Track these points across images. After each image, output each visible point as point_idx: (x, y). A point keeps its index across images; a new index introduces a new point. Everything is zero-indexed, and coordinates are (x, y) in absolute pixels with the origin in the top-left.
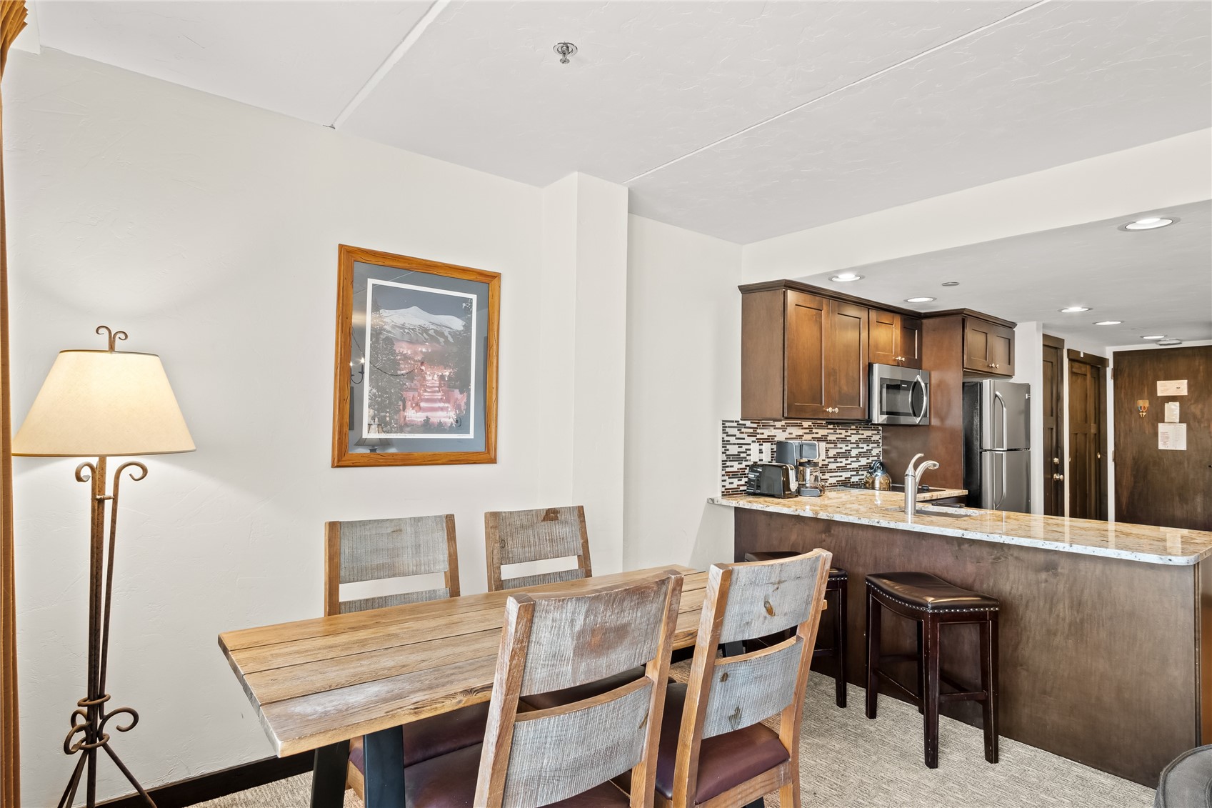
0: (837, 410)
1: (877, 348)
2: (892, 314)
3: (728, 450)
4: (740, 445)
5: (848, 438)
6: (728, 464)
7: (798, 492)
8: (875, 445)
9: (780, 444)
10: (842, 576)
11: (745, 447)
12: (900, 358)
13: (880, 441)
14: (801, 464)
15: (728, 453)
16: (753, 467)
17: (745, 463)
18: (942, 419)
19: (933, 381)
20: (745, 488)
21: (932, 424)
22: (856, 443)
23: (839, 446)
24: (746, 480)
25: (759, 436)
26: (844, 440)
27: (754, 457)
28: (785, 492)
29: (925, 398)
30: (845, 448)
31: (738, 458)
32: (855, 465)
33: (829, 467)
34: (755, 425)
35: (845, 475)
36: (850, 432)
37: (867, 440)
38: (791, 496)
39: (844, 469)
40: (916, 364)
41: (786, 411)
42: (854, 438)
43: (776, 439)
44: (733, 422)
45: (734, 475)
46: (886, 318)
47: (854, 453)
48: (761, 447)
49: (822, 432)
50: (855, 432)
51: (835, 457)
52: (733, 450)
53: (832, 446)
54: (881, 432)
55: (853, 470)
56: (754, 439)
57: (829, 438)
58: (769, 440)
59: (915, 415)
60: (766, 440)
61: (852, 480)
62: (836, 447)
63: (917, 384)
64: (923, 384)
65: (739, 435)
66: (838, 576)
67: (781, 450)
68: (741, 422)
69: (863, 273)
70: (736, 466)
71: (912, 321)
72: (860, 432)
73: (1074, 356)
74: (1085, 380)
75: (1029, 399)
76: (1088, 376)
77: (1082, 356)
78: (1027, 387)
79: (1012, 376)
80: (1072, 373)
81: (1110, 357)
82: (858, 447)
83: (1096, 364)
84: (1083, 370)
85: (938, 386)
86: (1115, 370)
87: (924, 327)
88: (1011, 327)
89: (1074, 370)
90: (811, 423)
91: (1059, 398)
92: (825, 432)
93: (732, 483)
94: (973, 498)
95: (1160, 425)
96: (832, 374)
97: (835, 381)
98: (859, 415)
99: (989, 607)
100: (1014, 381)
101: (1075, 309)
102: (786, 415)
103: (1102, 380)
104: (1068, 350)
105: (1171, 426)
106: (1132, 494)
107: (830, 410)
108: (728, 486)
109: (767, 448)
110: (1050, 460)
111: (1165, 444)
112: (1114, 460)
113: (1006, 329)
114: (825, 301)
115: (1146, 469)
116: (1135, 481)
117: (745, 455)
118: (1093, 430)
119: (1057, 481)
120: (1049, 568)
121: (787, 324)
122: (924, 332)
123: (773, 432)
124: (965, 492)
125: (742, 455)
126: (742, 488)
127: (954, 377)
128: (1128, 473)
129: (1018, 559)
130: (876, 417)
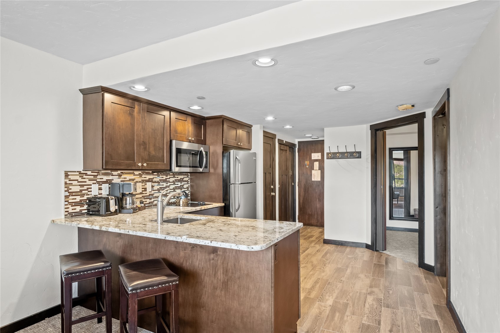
0: (145, 165)
1: (176, 131)
2: (186, 115)
3: (70, 189)
4: (82, 186)
5: (168, 180)
6: (70, 197)
8: (186, 183)
11: (86, 187)
12: (190, 138)
13: (189, 181)
15: (70, 191)
16: (94, 199)
17: (85, 197)
18: (215, 170)
19: (210, 151)
20: (85, 212)
21: (210, 171)
22: (173, 182)
23: (161, 184)
24: (87, 206)
25: (98, 180)
26: (165, 181)
27: (94, 192)
29: (205, 159)
30: (165, 185)
31: (79, 194)
34: (96, 174)
36: (168, 177)
37: (181, 181)
40: (202, 141)
41: (104, 165)
42: (172, 180)
43: (113, 182)
44: (74, 172)
45: (77, 204)
46: (182, 117)
47: (172, 187)
48: (100, 187)
49: (148, 177)
50: (172, 176)
51: (158, 190)
52: (75, 189)
53: (157, 184)
54: (189, 176)
56: (94, 182)
57: (154, 180)
58: (108, 182)
59: (201, 168)
60: (104, 183)
62: (159, 185)
63: (201, 151)
64: (204, 153)
65: (80, 180)
67: (113, 188)
68: (83, 172)
70: (78, 199)
71: (199, 121)
72: (176, 176)
73: (281, 143)
74: (286, 152)
75: (255, 160)
76: (288, 151)
77: (284, 142)
78: (255, 154)
79: (250, 149)
80: (280, 149)
81: (297, 143)
82: (174, 184)
83: (291, 146)
84: (286, 148)
85: (213, 153)
86: (299, 149)
87: (207, 124)
88: (250, 127)
89: (281, 148)
90: (140, 172)
91: (274, 160)
92: (151, 177)
93: (75, 209)
94: (227, 207)
95: (313, 171)
96: (143, 144)
97: (145, 149)
98: (164, 167)
99: (172, 282)
100: (251, 151)
101: (270, 119)
102: (113, 168)
103: (294, 153)
104: (278, 139)
105: (316, 171)
106: (303, 199)
107: (140, 164)
108: (71, 211)
109: (105, 187)
110: (269, 186)
111: (314, 178)
112: (298, 186)
113: (248, 127)
114: (137, 103)
115: (308, 188)
116: (305, 194)
117: (86, 192)
118: (291, 173)
119: (273, 195)
120: (214, 252)
121: (104, 113)
122: (207, 127)
123: (110, 178)
124: (223, 204)
125: (83, 192)
126: (83, 212)
127: (219, 149)
128: (302, 190)
129: (201, 247)
130: (174, 168)
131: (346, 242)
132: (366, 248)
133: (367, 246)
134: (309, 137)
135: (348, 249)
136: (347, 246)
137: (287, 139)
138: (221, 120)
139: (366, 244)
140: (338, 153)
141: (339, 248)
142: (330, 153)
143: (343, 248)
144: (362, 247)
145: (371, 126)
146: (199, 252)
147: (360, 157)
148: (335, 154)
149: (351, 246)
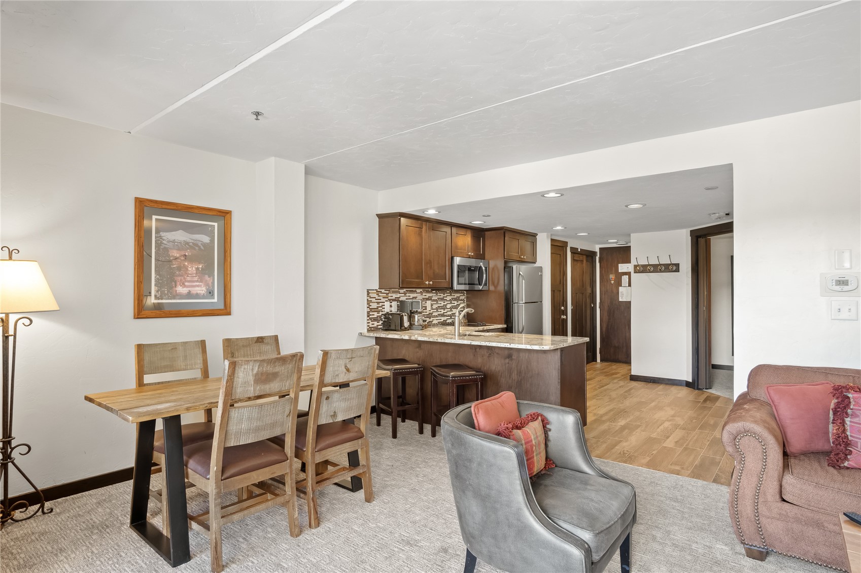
0: (431, 283)
1: (456, 247)
2: (465, 229)
3: (371, 306)
4: (378, 303)
5: (445, 298)
6: (371, 313)
7: (411, 326)
8: (462, 302)
9: (402, 302)
10: (420, 368)
11: (381, 304)
12: (470, 253)
13: (465, 299)
14: (413, 313)
15: (371, 307)
16: (387, 315)
17: (381, 313)
18: (496, 287)
19: (490, 266)
20: (381, 327)
21: (490, 289)
22: (450, 300)
23: (439, 302)
24: (382, 322)
25: (389, 298)
26: (442, 299)
27: (387, 309)
28: (401, 328)
29: (484, 275)
30: (443, 304)
31: (376, 310)
32: (449, 313)
33: (433, 315)
34: (387, 292)
35: (443, 319)
36: (446, 295)
37: (457, 299)
38: (406, 329)
39: (443, 315)
40: (481, 256)
41: (401, 284)
42: (449, 298)
43: (400, 299)
44: (373, 290)
45: (375, 320)
46: (462, 232)
47: (449, 306)
48: (391, 304)
49: (428, 295)
50: (449, 294)
51: (437, 309)
52: (374, 306)
53: (435, 302)
54: (465, 294)
55: (448, 316)
56: (387, 299)
57: (433, 298)
58: (397, 300)
59: (480, 285)
60: (394, 300)
61: (447, 322)
62: (437, 303)
63: (480, 267)
64: (484, 268)
65: (377, 298)
66: (418, 368)
67: (402, 305)
68: (379, 290)
69: (439, 209)
70: (376, 315)
71: (479, 233)
72: (452, 294)
73: (574, 251)
74: (582, 263)
75: (541, 275)
76: (585, 261)
77: (579, 250)
78: (540, 269)
79: (535, 263)
80: (573, 260)
81: (598, 250)
82: (451, 303)
83: (590, 255)
84: (581, 258)
85: (493, 269)
86: (600, 258)
87: (486, 236)
88: (534, 236)
89: (575, 258)
90: (421, 290)
91: (564, 274)
92: (430, 295)
93: (374, 324)
94: (509, 329)
95: (620, 288)
96: (429, 263)
97: (431, 267)
98: (446, 285)
99: (479, 375)
100: (536, 265)
101: (559, 228)
102: (401, 286)
103: (594, 264)
104: (571, 248)
105: (625, 288)
106: (608, 326)
107: (427, 283)
108: (371, 326)
109: (394, 304)
110: (559, 308)
111: (622, 298)
112: (600, 307)
113: (532, 237)
114: (424, 223)
115: (614, 311)
116: (609, 319)
117: (381, 308)
118: (589, 291)
119: (564, 319)
120: (510, 356)
121: (401, 236)
122: (486, 239)
123: (398, 295)
124: (505, 326)
125: (379, 308)
126: (379, 327)
127: (500, 264)
128: (606, 314)
129: (498, 353)
130: (456, 287)
131: (660, 378)
132: (686, 386)
133: (688, 384)
134: (612, 243)
135: (661, 387)
136: (662, 383)
137: (581, 246)
138: (502, 231)
139: (686, 381)
140: (649, 265)
141: (650, 385)
142: (638, 265)
143: (655, 385)
144: (681, 385)
145: (691, 231)
146: (495, 358)
147: (677, 270)
148: (644, 266)
149: (667, 384)
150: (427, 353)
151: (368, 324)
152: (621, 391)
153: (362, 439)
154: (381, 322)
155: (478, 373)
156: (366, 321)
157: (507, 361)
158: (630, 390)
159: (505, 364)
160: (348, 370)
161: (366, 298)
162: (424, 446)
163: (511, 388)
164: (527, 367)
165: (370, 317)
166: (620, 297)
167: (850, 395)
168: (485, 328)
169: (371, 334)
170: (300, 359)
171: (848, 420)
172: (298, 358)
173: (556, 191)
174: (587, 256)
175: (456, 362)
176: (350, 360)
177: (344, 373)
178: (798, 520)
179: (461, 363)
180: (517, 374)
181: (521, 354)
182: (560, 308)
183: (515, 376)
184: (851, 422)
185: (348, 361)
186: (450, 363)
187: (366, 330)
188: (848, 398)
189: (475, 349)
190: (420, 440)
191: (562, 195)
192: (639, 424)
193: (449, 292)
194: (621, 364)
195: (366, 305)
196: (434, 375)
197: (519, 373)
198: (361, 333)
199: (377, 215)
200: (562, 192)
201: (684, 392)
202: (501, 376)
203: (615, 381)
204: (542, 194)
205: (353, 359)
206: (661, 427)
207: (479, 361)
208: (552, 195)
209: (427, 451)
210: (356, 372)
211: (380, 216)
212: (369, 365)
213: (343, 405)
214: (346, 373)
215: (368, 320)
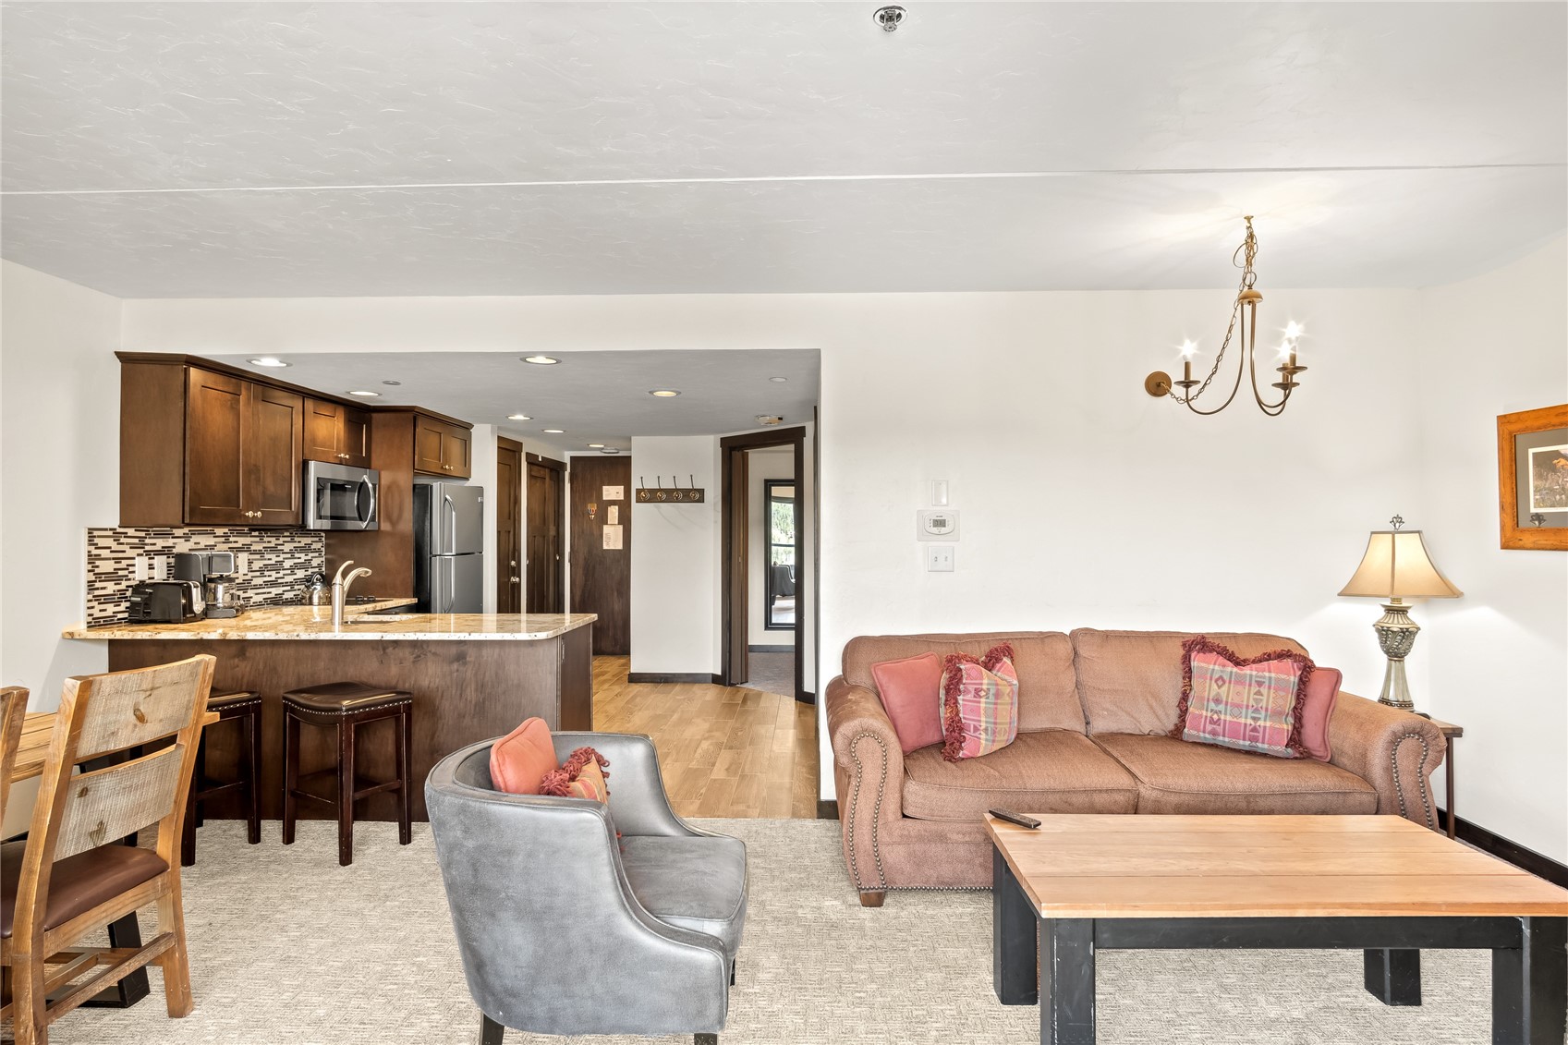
0: (259, 514)
1: (314, 441)
2: (332, 405)
3: (97, 567)
4: (118, 560)
5: (279, 548)
6: (98, 585)
7: (206, 614)
8: (317, 554)
9: (180, 557)
10: (255, 699)
11: (124, 563)
12: (342, 455)
13: (323, 549)
14: (211, 580)
15: (97, 570)
16: (139, 588)
17: (124, 584)
18: (393, 524)
19: (383, 482)
20: (126, 615)
21: (382, 528)
22: (291, 552)
23: (267, 556)
24: (128, 604)
25: (147, 548)
26: (274, 550)
27: (141, 571)
28: (187, 615)
29: (372, 501)
30: (274, 559)
31: (113, 577)
32: (289, 579)
33: (253, 583)
34: (143, 534)
35: (275, 591)
36: (282, 540)
37: (306, 549)
38: (196, 618)
39: (274, 584)
40: (363, 462)
41: (187, 515)
42: (287, 547)
43: (175, 551)
44: (106, 530)
45: (107, 599)
46: (326, 409)
47: (287, 564)
48: (151, 562)
49: (242, 541)
50: (289, 539)
51: (261, 570)
52: (105, 567)
53: (258, 556)
54: (323, 539)
55: (286, 584)
56: (141, 551)
57: (252, 548)
58: (165, 551)
59: (361, 520)
60: (159, 553)
61: (284, 597)
62: (263, 558)
63: (363, 484)
64: (370, 485)
65: (115, 546)
66: (249, 700)
67: (182, 564)
68: (119, 530)
70: (111, 588)
71: (359, 415)
72: (296, 539)
73: (532, 460)
74: (544, 483)
75: (482, 503)
76: (547, 479)
77: (540, 459)
78: (479, 491)
79: (467, 479)
80: (530, 476)
81: (567, 461)
82: (293, 557)
83: (555, 468)
84: (542, 473)
85: (389, 487)
86: (572, 475)
87: (374, 421)
88: (467, 427)
89: (533, 473)
90: (226, 530)
91: (517, 501)
92: (247, 540)
93: (105, 610)
94: (423, 606)
95: (605, 527)
96: (253, 471)
97: (258, 480)
98: (291, 521)
99: (403, 700)
100: (468, 484)
101: (519, 417)
102: (187, 521)
103: (561, 484)
104: (527, 453)
105: (613, 528)
106: (583, 592)
107: (250, 514)
108: (97, 614)
109: (161, 563)
110: (506, 563)
111: (608, 544)
112: (570, 561)
113: (462, 429)
114: (244, 384)
115: (594, 567)
116: (586, 581)
117: (126, 573)
118: (552, 532)
119: (514, 584)
120: (460, 658)
121: (189, 410)
122: (373, 426)
123: (170, 542)
124: (415, 600)
125: (121, 573)
126: (120, 616)
127: (404, 479)
128: (580, 572)
129: (435, 654)
130: (312, 522)
131: (674, 674)
132: (713, 682)
133: (716, 679)
134: (596, 449)
135: (678, 688)
136: (677, 682)
137: (543, 452)
138: (411, 415)
139: (713, 675)
140: (660, 490)
141: (661, 687)
142: (643, 490)
143: (668, 687)
144: (705, 682)
145: (722, 439)
146: (429, 664)
147: (701, 500)
148: (652, 491)
149: (685, 682)
150: (261, 666)
151: (91, 611)
152: (621, 702)
153: (165, 873)
154: (124, 605)
155: (400, 697)
156: (83, 604)
157: (455, 666)
158: (634, 698)
159: (451, 673)
160: (141, 718)
161: (84, 547)
162: (273, 866)
163: (464, 717)
164: (497, 674)
165: (97, 593)
166: (604, 543)
167: (962, 667)
168: (379, 606)
169: (93, 635)
170: (16, 705)
171: (960, 698)
172: (11, 702)
173: (549, 355)
174: (551, 470)
175: (338, 679)
176: (148, 693)
177: (130, 727)
178: (920, 839)
179: (349, 680)
180: (476, 690)
181: (486, 652)
182: (509, 563)
183: (471, 694)
184: (963, 700)
185: (142, 696)
186: (322, 684)
187: (83, 626)
188: (960, 670)
189: (384, 649)
190: (258, 857)
191: (558, 362)
192: (666, 750)
193: (288, 534)
194: (605, 657)
195: (84, 566)
196: (293, 711)
197: (481, 687)
198: (72, 634)
199: (116, 353)
200: (558, 357)
201: (711, 693)
202: (442, 696)
203: (606, 686)
204: (523, 357)
205: (155, 692)
206: (699, 751)
207: (392, 672)
208: (541, 360)
209: (285, 876)
210: (161, 721)
211: (124, 358)
212: (189, 701)
213: (123, 802)
214: (135, 726)
215: (90, 601)
